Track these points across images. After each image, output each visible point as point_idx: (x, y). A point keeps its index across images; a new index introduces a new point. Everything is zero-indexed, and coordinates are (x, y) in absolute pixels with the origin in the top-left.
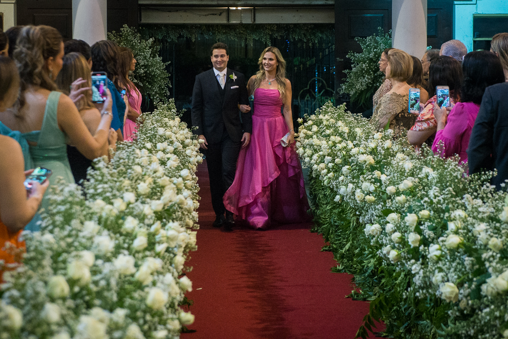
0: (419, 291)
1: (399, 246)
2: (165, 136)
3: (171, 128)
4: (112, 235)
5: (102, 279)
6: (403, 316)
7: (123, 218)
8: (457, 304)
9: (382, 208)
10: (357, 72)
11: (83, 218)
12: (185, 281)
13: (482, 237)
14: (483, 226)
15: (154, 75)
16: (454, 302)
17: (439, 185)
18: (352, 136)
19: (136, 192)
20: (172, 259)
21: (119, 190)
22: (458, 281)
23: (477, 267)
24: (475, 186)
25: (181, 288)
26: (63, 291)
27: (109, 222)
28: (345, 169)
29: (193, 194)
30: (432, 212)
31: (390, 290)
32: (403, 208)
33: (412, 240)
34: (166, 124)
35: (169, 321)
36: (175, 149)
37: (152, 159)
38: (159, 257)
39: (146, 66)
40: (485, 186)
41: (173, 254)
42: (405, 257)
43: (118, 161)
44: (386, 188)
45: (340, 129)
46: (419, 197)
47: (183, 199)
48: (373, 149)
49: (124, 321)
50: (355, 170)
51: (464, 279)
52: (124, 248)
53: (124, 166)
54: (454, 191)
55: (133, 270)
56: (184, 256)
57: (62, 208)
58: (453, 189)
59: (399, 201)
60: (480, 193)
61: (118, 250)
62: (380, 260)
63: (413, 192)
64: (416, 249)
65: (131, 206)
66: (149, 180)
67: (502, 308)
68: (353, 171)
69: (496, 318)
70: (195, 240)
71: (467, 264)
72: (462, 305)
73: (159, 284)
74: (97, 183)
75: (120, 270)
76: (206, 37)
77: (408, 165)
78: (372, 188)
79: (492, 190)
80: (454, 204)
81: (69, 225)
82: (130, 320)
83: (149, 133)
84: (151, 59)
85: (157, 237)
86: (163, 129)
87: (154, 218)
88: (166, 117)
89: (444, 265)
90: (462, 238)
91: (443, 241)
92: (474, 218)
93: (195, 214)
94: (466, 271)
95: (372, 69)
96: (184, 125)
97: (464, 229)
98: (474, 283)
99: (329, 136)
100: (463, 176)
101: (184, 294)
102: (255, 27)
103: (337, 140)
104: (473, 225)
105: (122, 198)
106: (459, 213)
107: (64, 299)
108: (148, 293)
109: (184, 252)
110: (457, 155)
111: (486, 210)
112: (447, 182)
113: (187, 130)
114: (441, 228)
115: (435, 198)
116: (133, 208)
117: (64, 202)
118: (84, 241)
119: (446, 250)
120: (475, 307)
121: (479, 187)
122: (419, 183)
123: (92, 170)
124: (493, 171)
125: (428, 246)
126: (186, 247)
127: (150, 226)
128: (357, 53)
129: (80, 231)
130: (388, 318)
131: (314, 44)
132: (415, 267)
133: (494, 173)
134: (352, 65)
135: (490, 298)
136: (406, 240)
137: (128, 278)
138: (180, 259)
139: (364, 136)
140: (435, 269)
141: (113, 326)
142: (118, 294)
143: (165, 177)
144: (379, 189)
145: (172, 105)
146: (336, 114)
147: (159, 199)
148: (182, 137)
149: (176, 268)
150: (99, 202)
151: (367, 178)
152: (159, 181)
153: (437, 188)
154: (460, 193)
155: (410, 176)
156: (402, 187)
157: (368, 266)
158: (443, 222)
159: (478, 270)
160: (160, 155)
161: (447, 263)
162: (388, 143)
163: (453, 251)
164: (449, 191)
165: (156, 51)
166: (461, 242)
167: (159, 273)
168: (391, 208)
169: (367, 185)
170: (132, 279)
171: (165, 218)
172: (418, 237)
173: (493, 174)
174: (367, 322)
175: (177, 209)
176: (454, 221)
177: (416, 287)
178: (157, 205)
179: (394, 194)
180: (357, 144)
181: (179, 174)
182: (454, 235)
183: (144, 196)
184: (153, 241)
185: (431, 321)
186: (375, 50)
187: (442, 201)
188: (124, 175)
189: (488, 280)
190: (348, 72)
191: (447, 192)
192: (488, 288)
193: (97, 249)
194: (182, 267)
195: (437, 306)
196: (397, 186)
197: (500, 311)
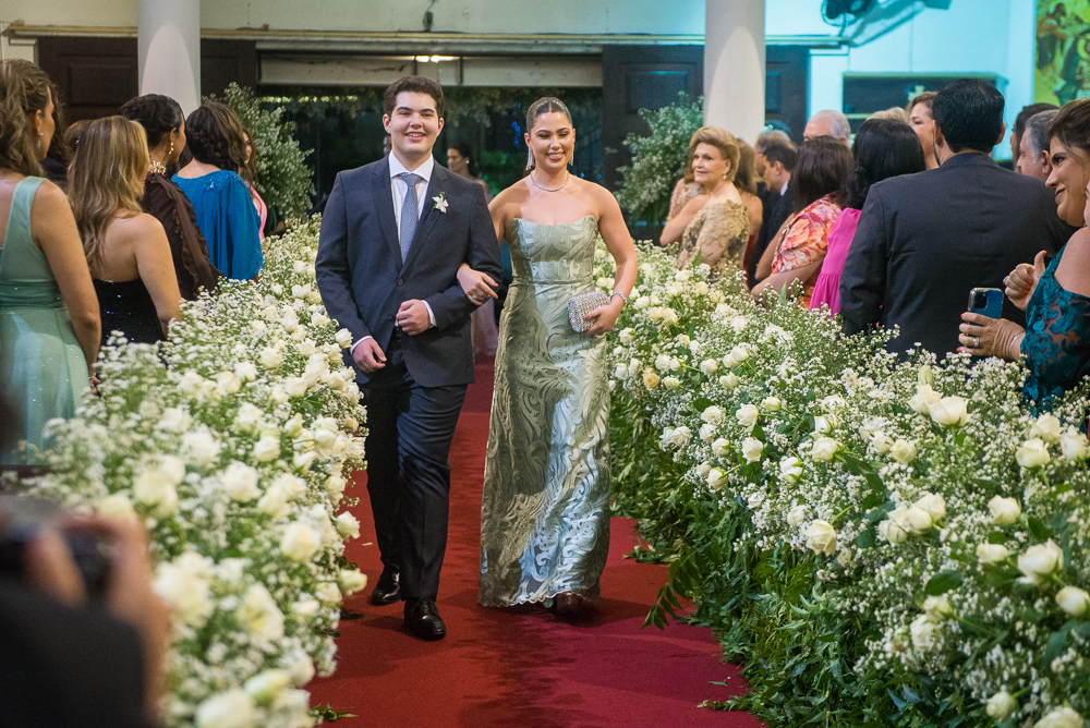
0: (762, 539)
1: (724, 461)
2: (306, 275)
4: (216, 434)
5: (199, 506)
6: (727, 587)
7: (235, 406)
8: (833, 558)
9: (693, 399)
10: (642, 171)
11: (161, 403)
12: (349, 521)
13: (878, 441)
14: (880, 421)
16: (828, 554)
17: (796, 354)
19: (257, 363)
20: (322, 481)
21: (226, 359)
22: (835, 518)
23: (869, 492)
24: (860, 355)
25: (339, 532)
27: (210, 411)
28: (625, 334)
30: (785, 402)
31: (704, 543)
32: (731, 396)
33: (748, 451)
34: (307, 256)
35: (320, 586)
37: (284, 311)
38: (301, 475)
40: (877, 354)
41: (325, 473)
42: (734, 481)
44: (699, 363)
46: (759, 377)
47: (342, 380)
48: (675, 298)
49: (243, 579)
50: (641, 335)
51: (844, 514)
52: (237, 458)
54: (825, 365)
55: (256, 493)
56: (344, 478)
57: (124, 384)
58: (822, 360)
59: (725, 382)
60: (869, 366)
61: (226, 458)
62: (688, 491)
63: (747, 369)
64: (755, 466)
65: (248, 385)
66: (281, 344)
67: (916, 561)
68: (638, 337)
69: (905, 579)
71: (851, 488)
72: (842, 560)
73: (302, 518)
74: (186, 344)
75: (232, 491)
77: (739, 323)
78: (675, 363)
79: (890, 361)
80: (823, 387)
81: (137, 413)
82: (250, 578)
83: (278, 269)
85: (295, 441)
86: (301, 263)
87: (289, 408)
88: (305, 244)
89: (807, 492)
90: (841, 444)
91: (806, 450)
92: (861, 408)
93: (362, 410)
94: (848, 500)
98: (865, 520)
100: (839, 338)
101: (344, 543)
102: (462, 92)
104: (860, 420)
105: (233, 372)
106: (834, 400)
108: (282, 534)
109: (344, 473)
112: (810, 349)
114: (801, 428)
115: (790, 378)
116: (251, 390)
117: (125, 374)
118: (164, 437)
119: (811, 466)
120: (865, 562)
121: (868, 357)
122: (759, 353)
124: (893, 328)
125: (778, 460)
126: (348, 462)
127: (283, 423)
128: (642, 137)
129: (156, 422)
130: (699, 592)
132: (755, 497)
134: (634, 159)
135: (893, 545)
136: (737, 451)
137: (245, 509)
138: (337, 483)
139: (657, 277)
140: (793, 498)
141: (220, 590)
142: (228, 535)
143: (309, 341)
144: (688, 366)
147: (299, 376)
149: (331, 498)
150: (191, 377)
151: (664, 348)
152: (297, 347)
153: (793, 360)
154: (834, 366)
155: (743, 341)
156: (728, 360)
157: (665, 502)
158: (803, 418)
159: (873, 496)
160: (299, 304)
161: (814, 488)
162: (702, 288)
163: (824, 467)
164: (816, 363)
165: (288, 130)
166: (839, 450)
167: (298, 502)
168: (709, 398)
169: (664, 361)
170: (252, 511)
171: (309, 411)
172: (760, 445)
174: (665, 598)
175: (330, 397)
176: (826, 415)
177: (758, 532)
178: (295, 385)
179: (714, 373)
180: (645, 291)
181: (333, 337)
182: (826, 439)
183: (272, 372)
184: (290, 447)
185: (780, 593)
186: (674, 132)
187: (802, 381)
188: (235, 336)
190: (624, 171)
191: (812, 366)
192: (892, 528)
193: (189, 456)
194: (341, 496)
195: (791, 567)
196: (719, 359)
197: (914, 567)
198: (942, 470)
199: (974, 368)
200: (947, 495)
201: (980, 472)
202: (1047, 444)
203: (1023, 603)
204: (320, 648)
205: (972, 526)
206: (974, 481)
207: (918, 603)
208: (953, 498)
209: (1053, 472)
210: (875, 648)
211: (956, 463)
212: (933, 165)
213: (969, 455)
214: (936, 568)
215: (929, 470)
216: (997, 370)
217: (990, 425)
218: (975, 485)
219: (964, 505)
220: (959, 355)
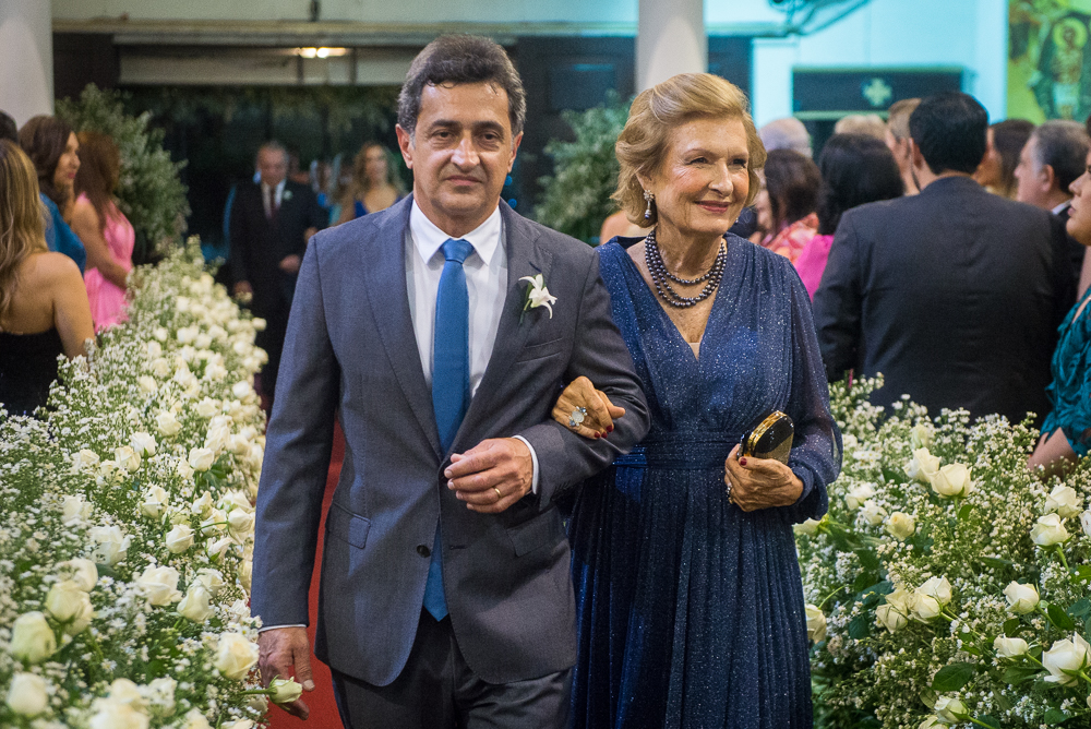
2: (190, 313)
3: (199, 297)
4: (121, 523)
7: (138, 487)
8: (820, 646)
13: (870, 511)
14: (866, 489)
15: (155, 190)
16: (816, 641)
20: (236, 567)
22: (822, 599)
23: (861, 570)
24: (839, 408)
29: (257, 432)
34: (187, 289)
36: (213, 341)
38: (216, 566)
39: (136, 171)
40: (860, 408)
47: (245, 443)
49: (175, 704)
52: (145, 550)
53: (122, 378)
55: (175, 596)
57: (13, 468)
65: (150, 460)
67: (920, 651)
69: (907, 673)
71: (841, 566)
72: (831, 648)
73: (229, 624)
75: (153, 596)
79: (875, 416)
81: (35, 505)
83: (161, 308)
84: (148, 153)
85: (204, 524)
87: (194, 484)
88: (184, 274)
92: (847, 472)
94: (836, 579)
96: (222, 291)
98: (858, 604)
104: (844, 486)
111: (868, 456)
113: (228, 301)
118: (75, 537)
120: (859, 651)
121: (848, 410)
123: (61, 387)
124: (876, 377)
127: (189, 501)
128: (567, 142)
134: (558, 168)
135: (892, 632)
142: (150, 647)
143: (207, 399)
145: (196, 250)
147: (201, 445)
148: (222, 317)
150: (85, 454)
152: (194, 407)
159: (863, 576)
163: (804, 539)
165: (158, 138)
170: (174, 615)
171: (213, 485)
173: (875, 385)
178: (202, 458)
181: (232, 392)
183: (170, 440)
184: (201, 532)
189: (888, 597)
190: (547, 182)
192: (890, 614)
197: (919, 659)
198: (946, 547)
199: (974, 428)
200: (952, 576)
201: (988, 548)
202: (1065, 520)
203: (1045, 701)
205: (983, 612)
206: (982, 559)
207: (925, 701)
208: (959, 580)
209: (1070, 550)
211: (960, 539)
212: (912, 191)
213: (975, 529)
214: (944, 659)
215: (932, 547)
216: (1003, 432)
217: (996, 495)
218: (983, 564)
219: (972, 587)
220: (956, 413)
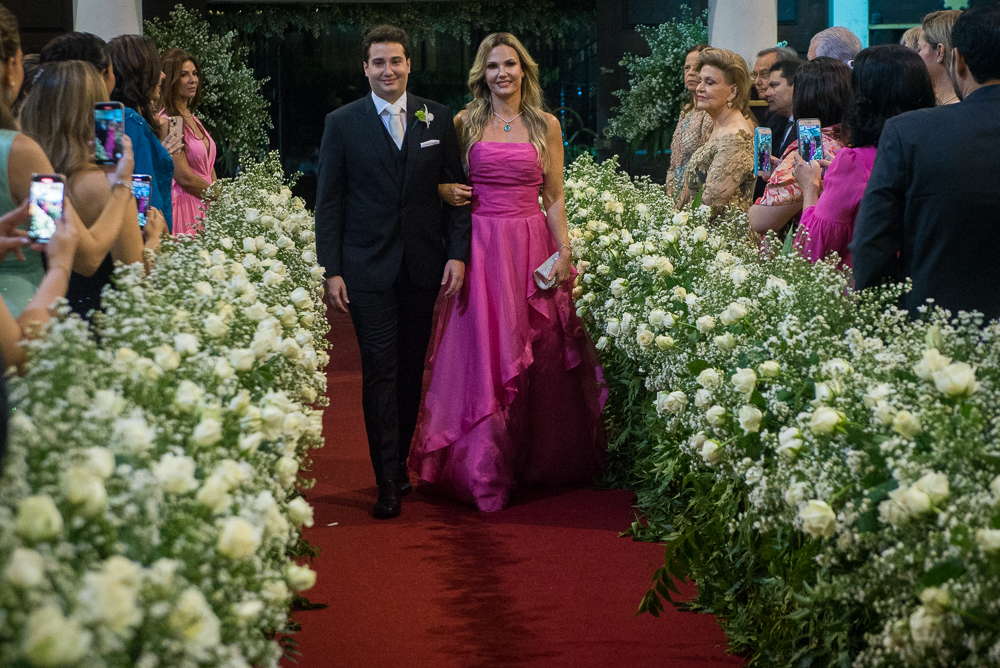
0: (759, 520)
1: (720, 432)
2: (260, 223)
3: (273, 209)
4: (151, 417)
5: (129, 502)
6: (731, 570)
7: (174, 385)
8: (833, 541)
9: (689, 360)
10: (640, 95)
11: (92, 385)
12: (301, 507)
13: (881, 411)
14: (884, 389)
15: (239, 105)
16: (826, 538)
17: (799, 311)
18: (631, 221)
19: (202, 333)
20: (273, 463)
21: (165, 330)
22: (834, 496)
23: (871, 468)
24: (869, 312)
25: (290, 520)
26: (48, 524)
27: (145, 392)
28: (617, 285)
29: (316, 337)
30: (786, 365)
31: (706, 520)
32: (730, 357)
33: (746, 420)
34: (262, 201)
35: (267, 584)
36: (280, 251)
37: (232, 269)
38: (247, 460)
39: (221, 87)
40: (887, 311)
41: (276, 453)
42: (733, 453)
43: (165, 273)
44: (696, 319)
45: (607, 206)
46: (759, 337)
47: (297, 347)
48: (671, 244)
49: (174, 582)
50: (635, 286)
51: (847, 492)
52: (174, 443)
53: (177, 283)
54: (828, 323)
55: (193, 484)
56: (298, 458)
57: (50, 365)
58: (826, 319)
59: (721, 344)
60: (878, 325)
61: (162, 445)
62: (685, 462)
63: (748, 326)
64: (754, 438)
65: (189, 359)
66: (227, 310)
67: (919, 546)
68: (632, 287)
69: (908, 566)
70: (321, 427)
71: (852, 464)
72: (843, 543)
73: (244, 511)
74: (121, 315)
75: (166, 483)
76: (343, 28)
77: (739, 274)
78: (669, 320)
79: (902, 319)
80: (827, 349)
81: (64, 398)
82: (183, 581)
83: (228, 218)
85: (242, 420)
86: (255, 210)
87: (235, 383)
88: (263, 188)
89: (807, 468)
90: (843, 414)
91: (805, 420)
92: (866, 374)
93: (321, 378)
94: (850, 477)
95: (669, 88)
96: (300, 203)
97: (846, 395)
98: (867, 500)
99: (585, 220)
100: (845, 293)
101: (297, 531)
102: (438, 7)
103: (601, 227)
104: (863, 387)
105: (172, 344)
106: (839, 364)
107: (53, 541)
108: (221, 528)
109: (299, 451)
110: (835, 253)
111: (890, 358)
112: (815, 305)
113: (305, 213)
114: (803, 395)
115: (791, 338)
116: (193, 364)
117: (54, 352)
118: (92, 427)
119: (810, 438)
120: (867, 546)
121: (877, 315)
122: (760, 308)
123: (112, 291)
124: (905, 282)
125: (778, 431)
126: (302, 440)
127: (226, 399)
128: (639, 56)
129: (85, 409)
130: (701, 574)
131: (555, 40)
132: (754, 474)
133: (906, 286)
134: (631, 81)
135: (895, 528)
136: (735, 419)
137: (183, 501)
138: (289, 464)
139: (653, 219)
140: (791, 474)
141: (152, 594)
142: (163, 531)
143: (259, 303)
144: (683, 323)
145: (276, 164)
146: (599, 178)
147: (246, 346)
149: (282, 482)
150: (126, 352)
151: (659, 301)
152: (248, 312)
153: (794, 317)
154: (838, 326)
155: (743, 295)
156: (726, 316)
157: (662, 474)
158: (805, 384)
159: (874, 473)
160: (250, 259)
161: (814, 463)
162: (700, 233)
163: (825, 439)
164: (818, 322)
165: (242, 56)
166: (841, 420)
167: (246, 490)
168: (706, 359)
169: (658, 315)
170: (191, 502)
171: (259, 385)
172: (759, 414)
173: (904, 288)
174: (661, 582)
175: (283, 366)
176: (827, 381)
177: (755, 511)
178: (242, 357)
179: (711, 332)
180: (639, 236)
181: (288, 298)
182: (827, 408)
183: (217, 342)
184: (234, 428)
185: (785, 577)
186: (675, 50)
187: (805, 342)
188: (177, 301)
189: (891, 494)
190: (622, 96)
191: (815, 325)
192: (893, 510)
193: (120, 445)
194: (294, 479)
195: (796, 548)
196: (716, 316)
197: (916, 553)
198: (947, 445)
199: (986, 330)
201: (989, 446)
204: (264, 653)
206: (983, 457)
210: (875, 642)
211: (962, 437)
213: (977, 428)
215: (933, 445)
218: (984, 461)
219: (971, 484)
220: (971, 315)
